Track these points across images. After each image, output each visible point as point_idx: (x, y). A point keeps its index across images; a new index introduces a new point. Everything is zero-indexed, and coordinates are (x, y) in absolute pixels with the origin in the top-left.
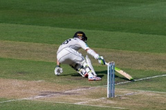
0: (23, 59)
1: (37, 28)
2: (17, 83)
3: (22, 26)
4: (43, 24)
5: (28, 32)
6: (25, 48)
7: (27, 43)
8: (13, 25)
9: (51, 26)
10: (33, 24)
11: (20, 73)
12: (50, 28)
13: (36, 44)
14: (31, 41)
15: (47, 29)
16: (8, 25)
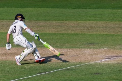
0: (92, 33)
1: (101, 11)
2: (89, 51)
3: (90, 10)
4: (105, 8)
5: (95, 14)
6: (93, 25)
7: (94, 22)
8: (83, 9)
9: (111, 9)
10: (98, 8)
11: (91, 44)
12: (110, 10)
13: (101, 22)
14: (97, 20)
15: (108, 11)
16: (80, 10)
